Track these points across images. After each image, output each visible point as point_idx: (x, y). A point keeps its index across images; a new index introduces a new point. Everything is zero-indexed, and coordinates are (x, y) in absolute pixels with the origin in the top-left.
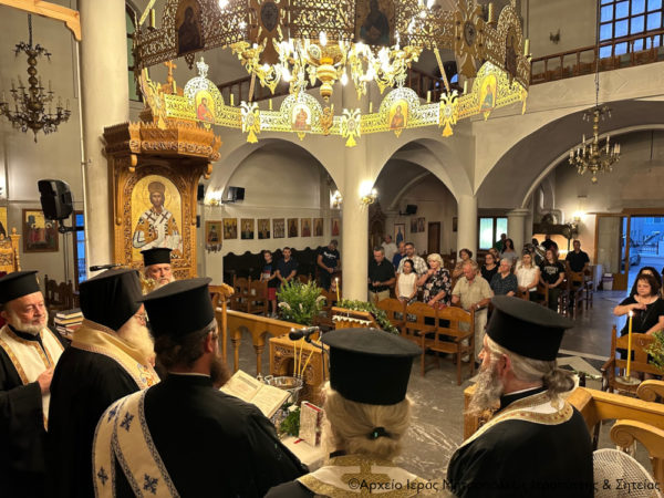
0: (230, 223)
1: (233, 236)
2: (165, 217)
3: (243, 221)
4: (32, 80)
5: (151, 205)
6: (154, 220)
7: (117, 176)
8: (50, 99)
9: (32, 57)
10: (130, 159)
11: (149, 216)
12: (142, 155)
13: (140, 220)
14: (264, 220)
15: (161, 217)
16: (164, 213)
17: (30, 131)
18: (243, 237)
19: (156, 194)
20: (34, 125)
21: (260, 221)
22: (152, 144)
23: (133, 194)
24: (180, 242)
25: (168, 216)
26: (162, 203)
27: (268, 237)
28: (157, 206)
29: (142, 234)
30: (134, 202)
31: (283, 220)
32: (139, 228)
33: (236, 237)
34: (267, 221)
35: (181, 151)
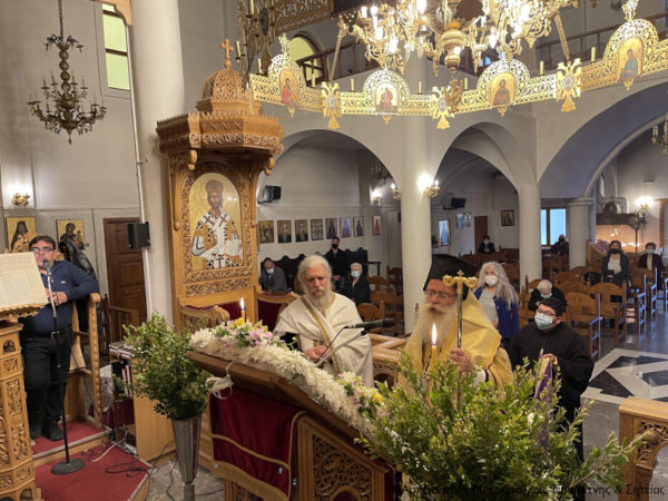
0: (267, 226)
1: (270, 240)
2: (223, 220)
3: (280, 223)
4: (65, 76)
5: (209, 207)
6: (213, 224)
7: (172, 176)
8: (84, 95)
9: (63, 49)
10: (190, 155)
11: (208, 220)
12: (201, 151)
13: (199, 224)
14: (302, 221)
15: (220, 220)
16: (223, 215)
17: (64, 131)
18: (281, 241)
19: (215, 194)
20: (68, 125)
21: (298, 223)
22: (213, 137)
23: (190, 196)
24: (240, 246)
25: (227, 218)
26: (220, 204)
27: (306, 239)
28: (216, 208)
29: (201, 239)
30: (191, 204)
31: (321, 220)
32: (198, 234)
33: (273, 241)
34: (304, 222)
35: (246, 144)
